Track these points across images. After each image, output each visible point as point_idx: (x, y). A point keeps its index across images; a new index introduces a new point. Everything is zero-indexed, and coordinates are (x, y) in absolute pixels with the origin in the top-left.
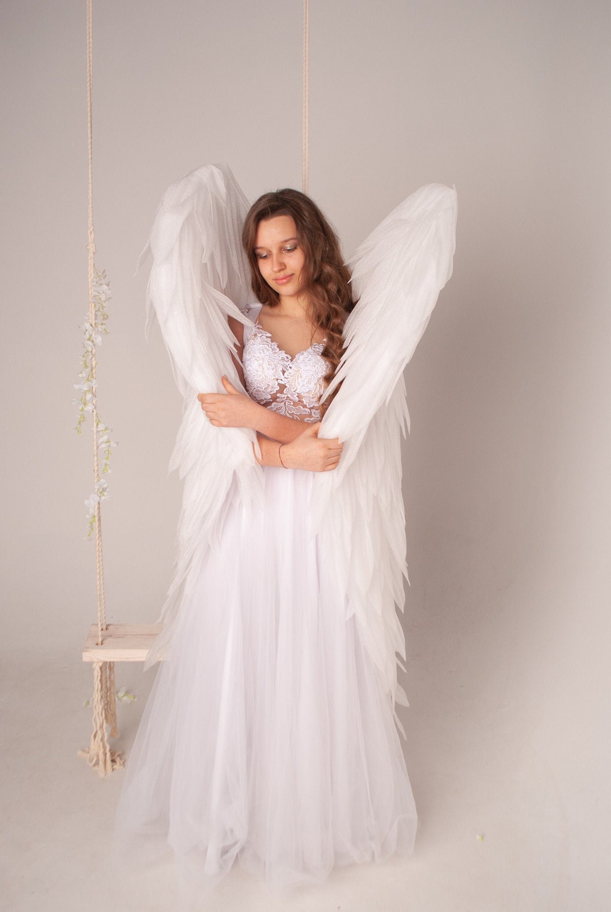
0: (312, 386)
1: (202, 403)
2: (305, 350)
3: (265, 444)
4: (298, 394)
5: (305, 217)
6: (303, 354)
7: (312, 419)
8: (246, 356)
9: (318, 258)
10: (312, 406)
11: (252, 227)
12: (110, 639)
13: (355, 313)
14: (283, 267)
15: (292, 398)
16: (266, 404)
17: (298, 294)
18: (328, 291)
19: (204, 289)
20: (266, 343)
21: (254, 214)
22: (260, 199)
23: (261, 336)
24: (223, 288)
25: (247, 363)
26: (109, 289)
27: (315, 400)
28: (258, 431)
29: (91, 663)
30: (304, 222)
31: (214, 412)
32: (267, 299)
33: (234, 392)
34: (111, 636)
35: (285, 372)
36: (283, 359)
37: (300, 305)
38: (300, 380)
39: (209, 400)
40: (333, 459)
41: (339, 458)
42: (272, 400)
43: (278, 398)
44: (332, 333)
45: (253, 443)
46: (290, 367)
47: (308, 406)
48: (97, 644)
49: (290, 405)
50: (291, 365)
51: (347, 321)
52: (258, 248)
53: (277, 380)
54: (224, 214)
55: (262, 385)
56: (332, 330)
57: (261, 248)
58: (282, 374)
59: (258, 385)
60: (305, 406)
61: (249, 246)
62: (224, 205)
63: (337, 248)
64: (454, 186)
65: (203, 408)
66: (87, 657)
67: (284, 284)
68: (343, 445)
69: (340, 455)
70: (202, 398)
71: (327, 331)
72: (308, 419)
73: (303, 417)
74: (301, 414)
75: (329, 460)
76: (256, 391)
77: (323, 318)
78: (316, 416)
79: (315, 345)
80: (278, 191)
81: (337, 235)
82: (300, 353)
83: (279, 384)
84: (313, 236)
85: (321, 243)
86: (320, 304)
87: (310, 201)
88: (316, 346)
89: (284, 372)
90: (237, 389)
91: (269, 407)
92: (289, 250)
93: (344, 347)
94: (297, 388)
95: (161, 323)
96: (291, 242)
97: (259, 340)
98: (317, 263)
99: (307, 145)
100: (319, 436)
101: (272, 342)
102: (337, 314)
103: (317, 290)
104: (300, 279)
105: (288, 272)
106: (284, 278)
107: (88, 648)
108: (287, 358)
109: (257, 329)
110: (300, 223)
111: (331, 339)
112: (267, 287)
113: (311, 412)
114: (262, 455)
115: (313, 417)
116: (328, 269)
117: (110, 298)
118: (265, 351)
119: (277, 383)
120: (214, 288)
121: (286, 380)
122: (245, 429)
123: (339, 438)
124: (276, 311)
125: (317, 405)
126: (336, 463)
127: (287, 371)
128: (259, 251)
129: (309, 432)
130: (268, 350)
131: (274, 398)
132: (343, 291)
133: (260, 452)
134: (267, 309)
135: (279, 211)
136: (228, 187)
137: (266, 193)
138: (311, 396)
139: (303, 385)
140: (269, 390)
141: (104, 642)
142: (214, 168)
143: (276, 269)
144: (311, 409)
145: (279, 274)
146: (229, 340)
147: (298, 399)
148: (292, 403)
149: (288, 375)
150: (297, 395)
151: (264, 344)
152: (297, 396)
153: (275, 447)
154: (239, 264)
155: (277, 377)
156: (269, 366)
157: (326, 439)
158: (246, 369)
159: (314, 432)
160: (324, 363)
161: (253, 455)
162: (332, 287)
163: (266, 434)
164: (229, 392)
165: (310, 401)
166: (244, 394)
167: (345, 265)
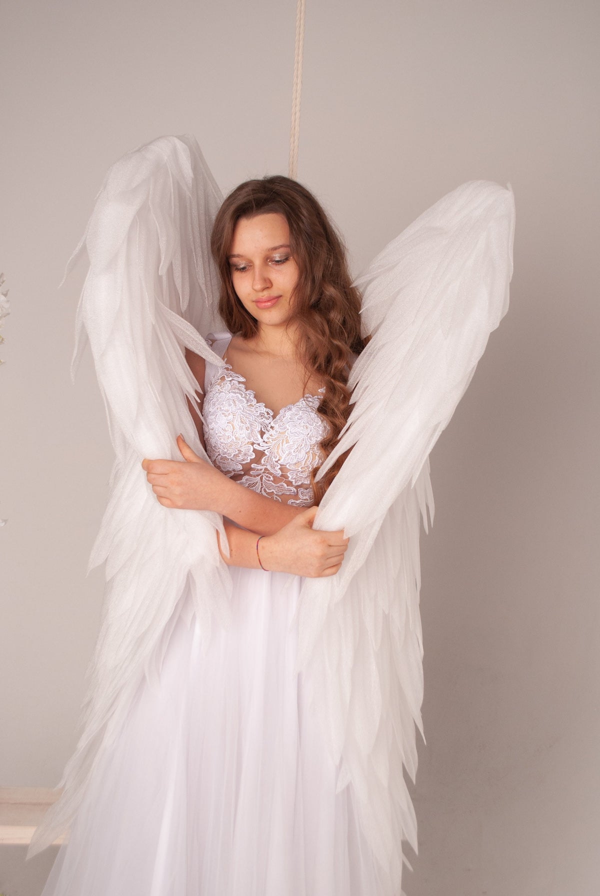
0: (302, 455)
1: (148, 473)
2: (293, 403)
3: (236, 535)
4: (281, 465)
5: (303, 217)
6: (290, 409)
7: (298, 502)
8: (209, 408)
9: (319, 274)
10: (300, 483)
11: (228, 226)
13: (367, 354)
14: (269, 285)
15: (272, 471)
16: (236, 477)
17: (287, 322)
18: (329, 322)
19: (158, 312)
20: (237, 391)
21: (232, 208)
22: (241, 188)
23: (230, 381)
24: (183, 311)
25: (210, 418)
26: (8, 301)
27: (305, 474)
28: (225, 515)
30: (301, 224)
31: (166, 487)
32: (241, 327)
33: (195, 460)
35: (264, 433)
36: (262, 415)
37: (290, 339)
38: (285, 445)
39: (159, 469)
40: (334, 560)
41: (343, 559)
42: (243, 473)
43: (251, 469)
44: (332, 380)
45: (217, 531)
46: (272, 427)
47: (294, 483)
49: (268, 480)
50: (272, 424)
51: (355, 365)
52: (234, 256)
53: (253, 444)
54: (188, 207)
55: (230, 451)
56: (334, 377)
57: (239, 256)
58: (259, 436)
59: (226, 450)
60: (289, 483)
61: (221, 251)
62: (188, 194)
63: (343, 262)
64: (509, 185)
65: (149, 480)
67: (268, 308)
68: (349, 541)
69: (343, 554)
70: (148, 466)
71: (327, 378)
72: (293, 501)
73: (285, 498)
74: (283, 494)
75: (329, 561)
76: (221, 459)
77: (322, 360)
78: (305, 498)
79: (307, 398)
80: (265, 178)
81: (344, 244)
82: (286, 407)
83: (255, 451)
84: (312, 243)
85: (323, 254)
86: (318, 338)
87: (310, 195)
88: (310, 399)
89: (262, 434)
90: (198, 455)
91: (238, 482)
92: (278, 261)
93: (351, 402)
94: (280, 457)
95: (96, 356)
96: (282, 250)
97: (228, 386)
98: (316, 281)
99: (298, 114)
100: (315, 526)
101: (247, 389)
102: (341, 354)
103: (314, 319)
104: (291, 303)
105: (274, 292)
106: (269, 301)
108: (268, 414)
109: (225, 370)
110: (295, 226)
111: (332, 389)
112: (242, 311)
113: (298, 492)
114: (231, 550)
115: (300, 499)
116: (331, 291)
117: (8, 314)
118: (237, 402)
119: (252, 449)
120: (170, 309)
121: (265, 444)
122: (207, 513)
123: (345, 530)
124: (251, 344)
125: (307, 482)
126: (337, 565)
127: (266, 432)
128: (235, 260)
129: (301, 519)
130: (240, 401)
131: (247, 470)
132: (350, 322)
133: (228, 545)
134: (240, 341)
135: (266, 207)
136: (195, 169)
137: (249, 180)
138: (300, 469)
139: (290, 453)
140: (241, 458)
142: (177, 141)
143: (258, 286)
144: (297, 487)
145: (261, 294)
146: (189, 384)
147: (281, 473)
148: (272, 479)
149: (268, 438)
150: (279, 467)
151: (235, 393)
152: (280, 469)
153: (252, 540)
154: (205, 277)
155: (252, 440)
156: (242, 424)
157: (326, 532)
158: (208, 426)
159: (308, 521)
160: (320, 423)
161: (217, 551)
162: (336, 316)
163: (236, 520)
164: (186, 460)
165: (299, 475)
166: (206, 461)
167: (353, 285)
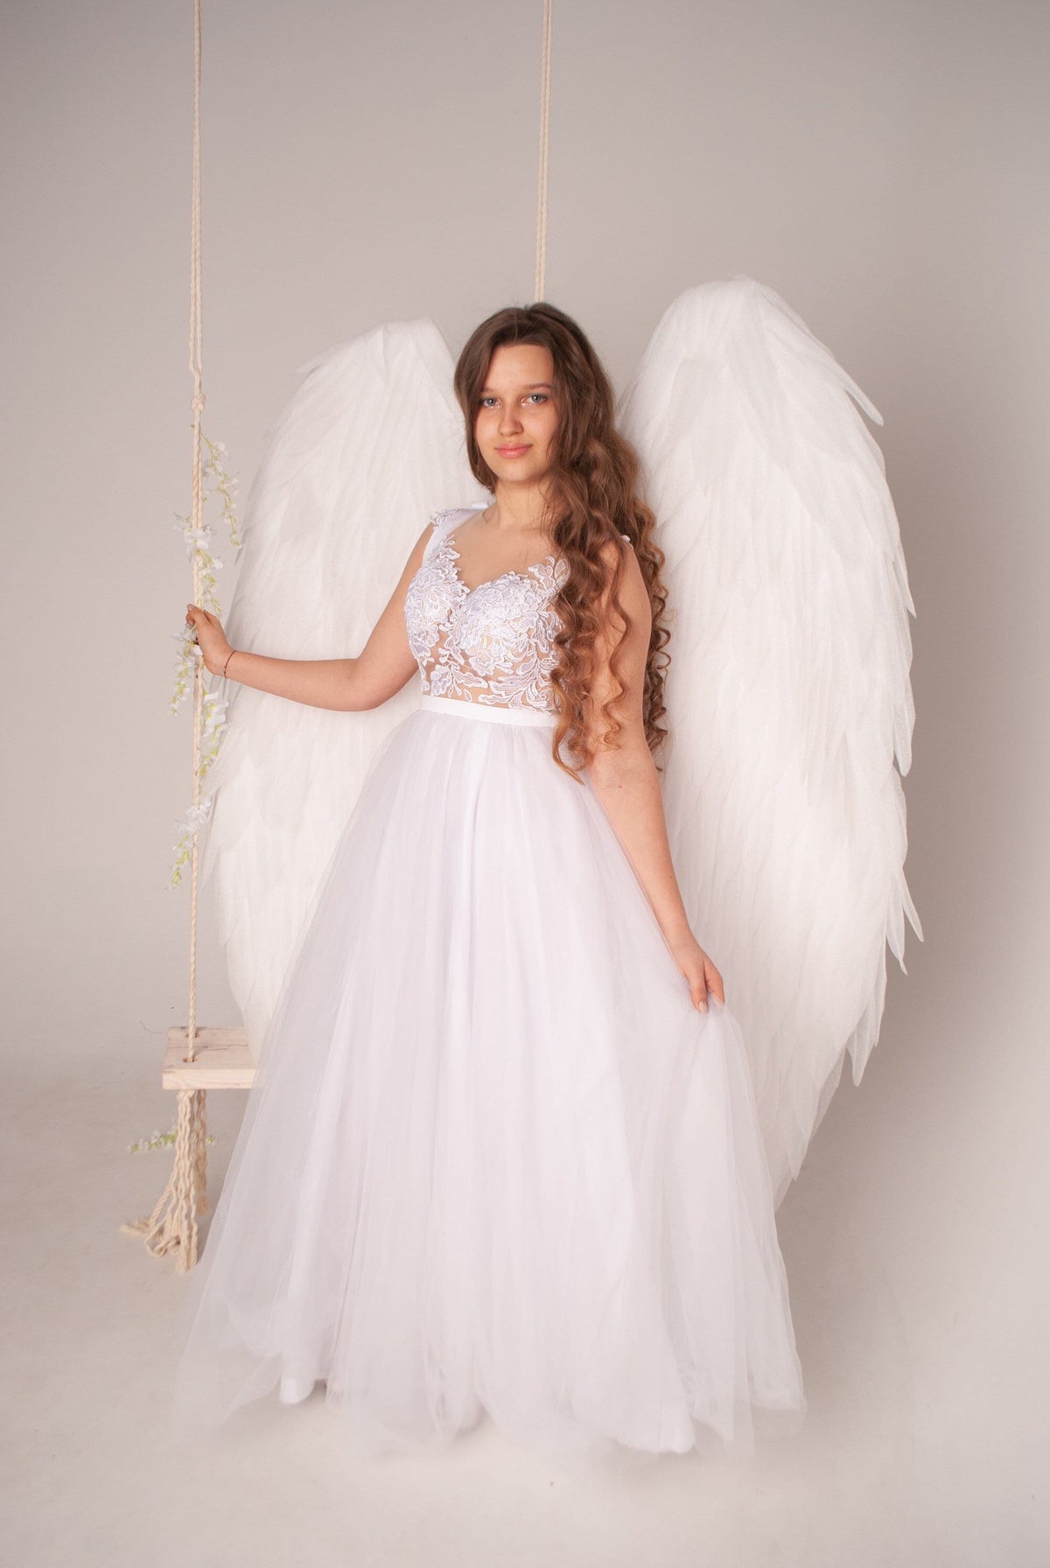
7: (490, 697)
12: (205, 1053)
15: (456, 657)
29: (177, 1092)
34: (206, 1047)
35: (452, 612)
36: (455, 593)
42: (433, 660)
43: (439, 655)
46: (460, 606)
48: (185, 1061)
53: (439, 624)
66: (169, 1081)
83: (439, 632)
89: (450, 613)
105: (524, 439)
106: (516, 449)
107: (171, 1067)
115: (493, 693)
121: (450, 624)
127: (454, 611)
141: (196, 1057)
145: (507, 440)
147: (463, 660)
150: (460, 652)
152: (461, 654)
